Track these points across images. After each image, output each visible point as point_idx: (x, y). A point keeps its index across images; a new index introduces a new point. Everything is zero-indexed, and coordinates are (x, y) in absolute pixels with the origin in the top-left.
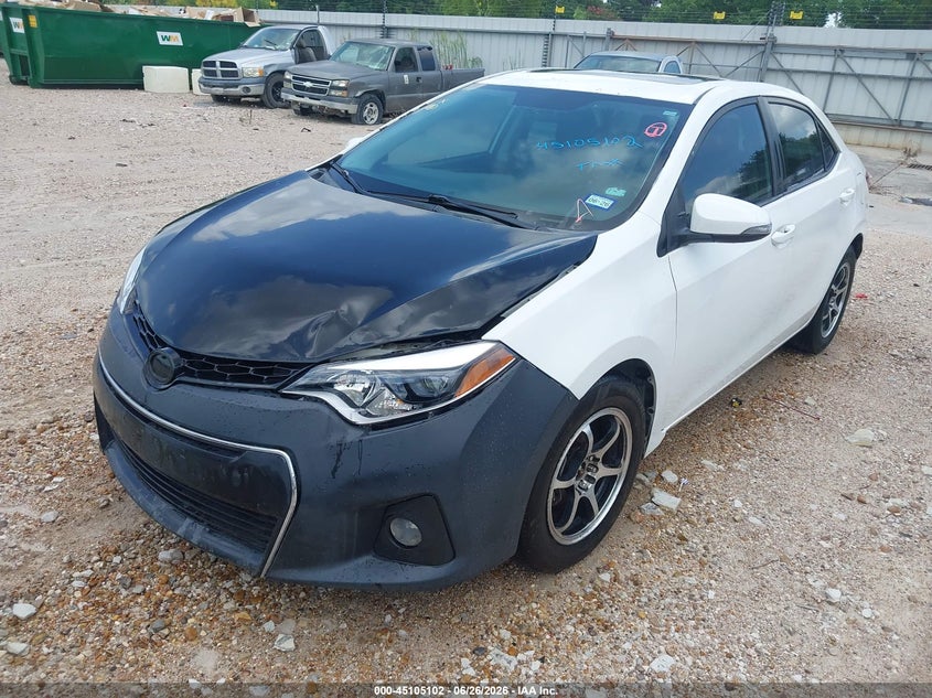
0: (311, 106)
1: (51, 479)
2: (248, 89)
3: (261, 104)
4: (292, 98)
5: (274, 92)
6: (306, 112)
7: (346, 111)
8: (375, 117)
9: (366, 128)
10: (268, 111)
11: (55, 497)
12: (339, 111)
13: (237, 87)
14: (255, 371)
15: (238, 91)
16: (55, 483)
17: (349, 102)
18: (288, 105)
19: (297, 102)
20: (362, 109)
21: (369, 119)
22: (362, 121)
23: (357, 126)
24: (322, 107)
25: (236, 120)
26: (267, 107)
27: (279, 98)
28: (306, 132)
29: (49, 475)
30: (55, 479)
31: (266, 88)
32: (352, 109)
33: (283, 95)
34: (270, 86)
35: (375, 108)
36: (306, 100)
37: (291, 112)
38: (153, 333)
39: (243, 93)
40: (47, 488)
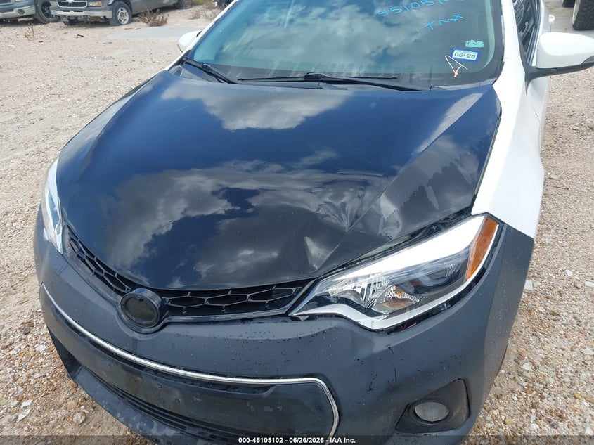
0: (76, 17)
1: (19, 404)
2: (22, 11)
3: (35, 21)
4: (60, 13)
5: (44, 11)
6: (73, 22)
7: (105, 17)
8: (127, 18)
9: (123, 27)
10: (43, 26)
11: (32, 424)
12: (99, 17)
13: (12, 10)
14: (252, 297)
15: (14, 13)
16: (26, 408)
17: (105, 10)
18: (58, 19)
19: (65, 16)
20: (115, 14)
21: (122, 21)
22: (118, 23)
23: (115, 27)
24: (85, 17)
25: (22, 37)
26: (42, 23)
27: (49, 15)
28: (80, 38)
29: (16, 402)
30: (24, 404)
31: (36, 8)
32: (109, 14)
33: (53, 12)
34: (39, 6)
35: (125, 11)
36: (72, 13)
37: (61, 24)
38: (114, 273)
39: (19, 15)
40: (21, 417)
